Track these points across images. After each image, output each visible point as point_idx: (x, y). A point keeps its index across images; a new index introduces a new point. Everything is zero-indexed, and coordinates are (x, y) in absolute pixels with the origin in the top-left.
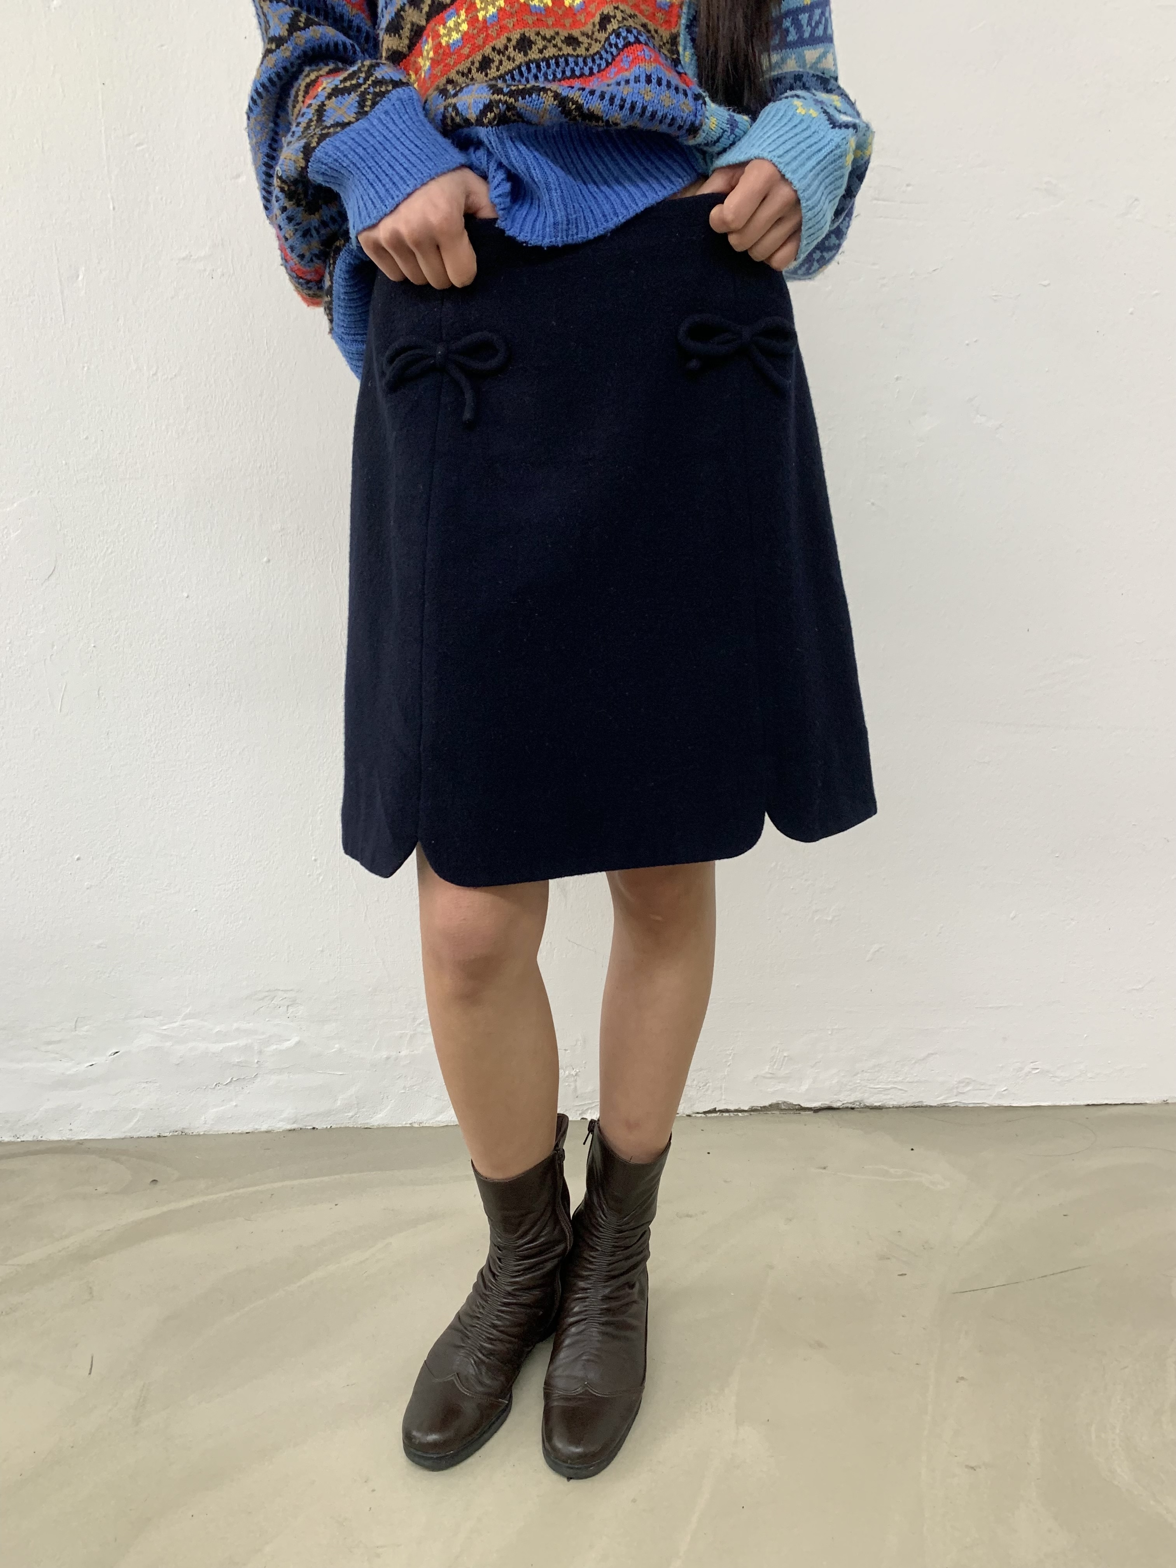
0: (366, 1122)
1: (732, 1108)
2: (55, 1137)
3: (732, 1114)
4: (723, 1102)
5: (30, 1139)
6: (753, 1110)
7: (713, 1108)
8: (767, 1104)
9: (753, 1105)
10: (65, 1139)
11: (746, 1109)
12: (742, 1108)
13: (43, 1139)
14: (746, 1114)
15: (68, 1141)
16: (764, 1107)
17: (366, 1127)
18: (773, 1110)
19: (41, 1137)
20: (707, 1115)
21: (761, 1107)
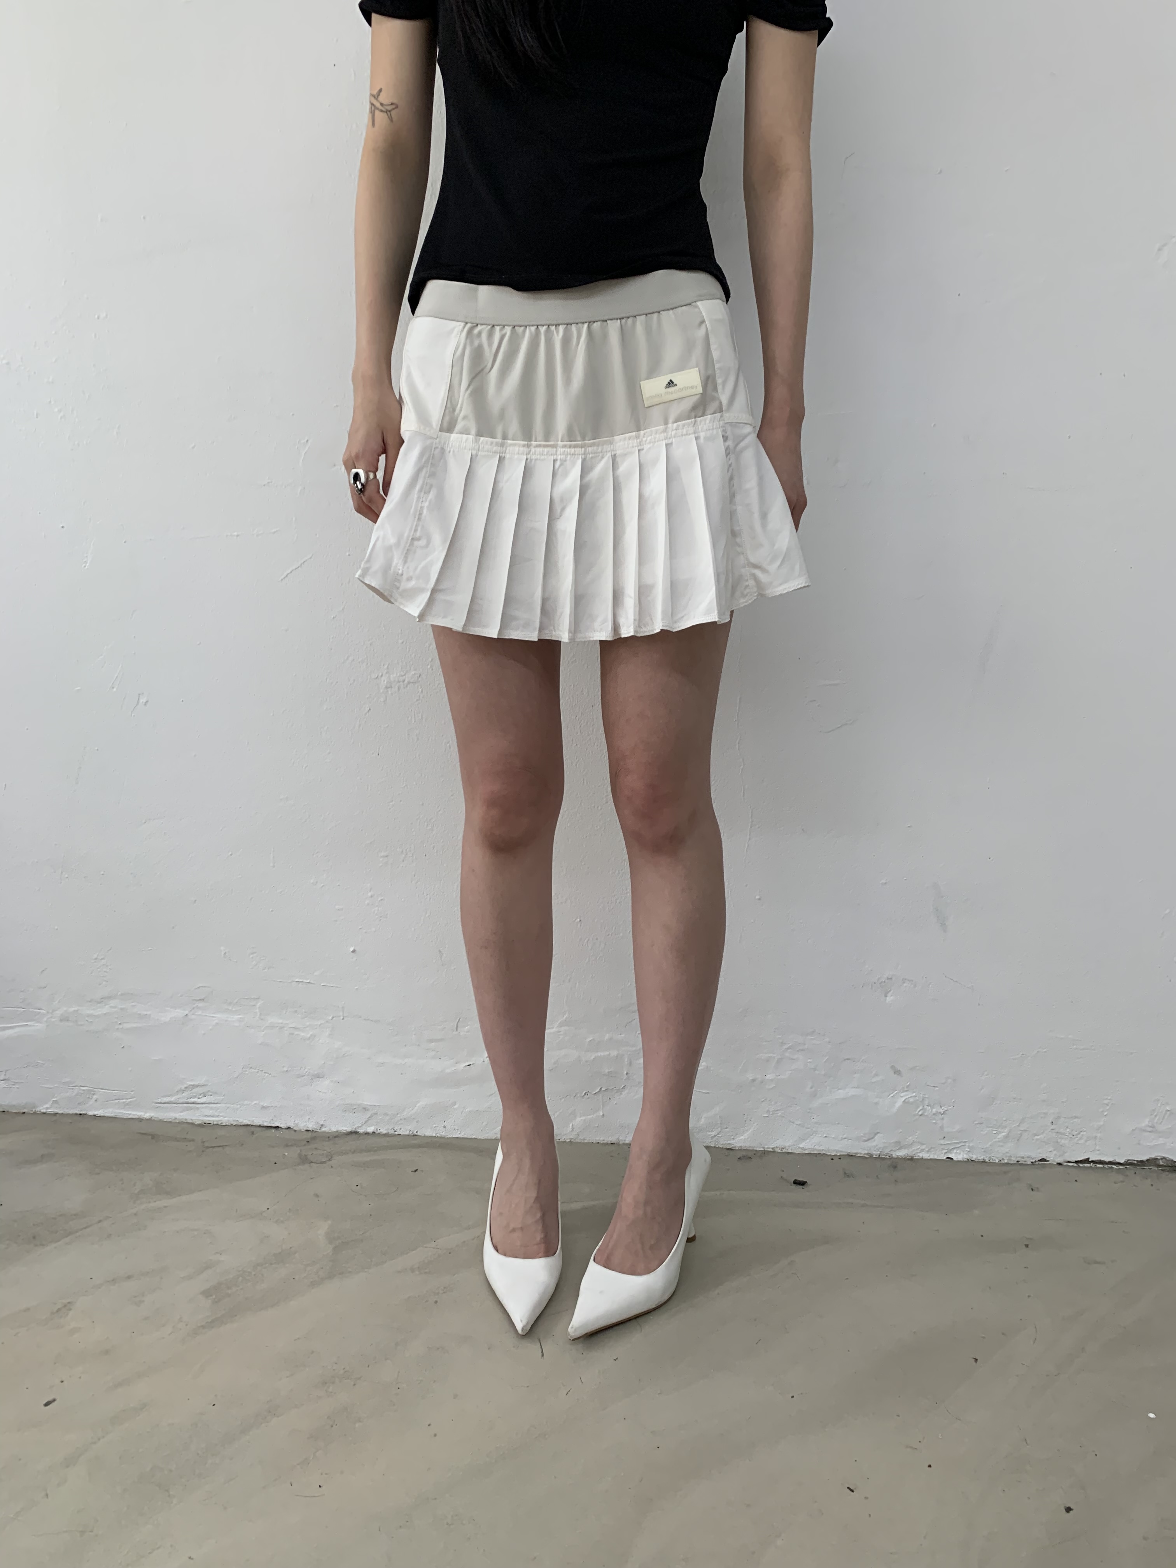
0: (729, 1142)
1: (1107, 1159)
2: (429, 1133)
3: (1106, 1166)
4: (1098, 1152)
5: (407, 1133)
6: (1128, 1163)
7: (1087, 1158)
8: (1144, 1158)
9: (1129, 1158)
10: (438, 1135)
11: (1122, 1162)
12: (1118, 1160)
13: (418, 1134)
14: (1121, 1167)
15: (441, 1137)
16: (1142, 1161)
17: (728, 1147)
18: (1150, 1165)
19: (417, 1132)
20: (1079, 1164)
21: (1137, 1161)
